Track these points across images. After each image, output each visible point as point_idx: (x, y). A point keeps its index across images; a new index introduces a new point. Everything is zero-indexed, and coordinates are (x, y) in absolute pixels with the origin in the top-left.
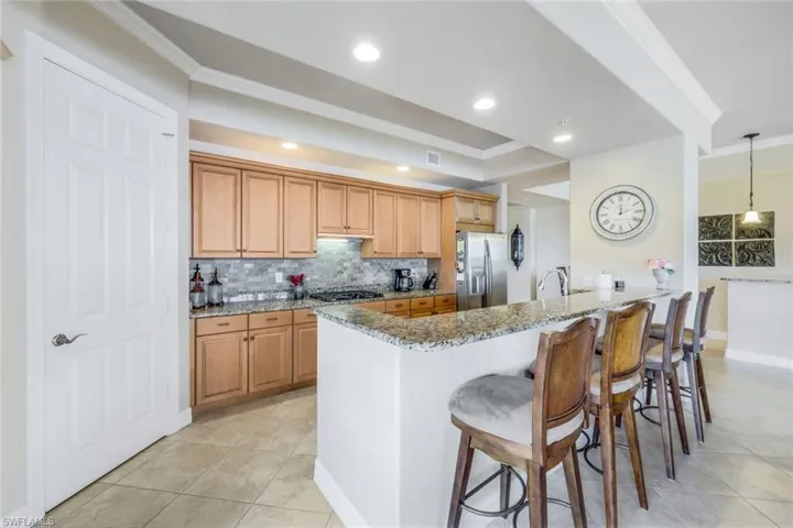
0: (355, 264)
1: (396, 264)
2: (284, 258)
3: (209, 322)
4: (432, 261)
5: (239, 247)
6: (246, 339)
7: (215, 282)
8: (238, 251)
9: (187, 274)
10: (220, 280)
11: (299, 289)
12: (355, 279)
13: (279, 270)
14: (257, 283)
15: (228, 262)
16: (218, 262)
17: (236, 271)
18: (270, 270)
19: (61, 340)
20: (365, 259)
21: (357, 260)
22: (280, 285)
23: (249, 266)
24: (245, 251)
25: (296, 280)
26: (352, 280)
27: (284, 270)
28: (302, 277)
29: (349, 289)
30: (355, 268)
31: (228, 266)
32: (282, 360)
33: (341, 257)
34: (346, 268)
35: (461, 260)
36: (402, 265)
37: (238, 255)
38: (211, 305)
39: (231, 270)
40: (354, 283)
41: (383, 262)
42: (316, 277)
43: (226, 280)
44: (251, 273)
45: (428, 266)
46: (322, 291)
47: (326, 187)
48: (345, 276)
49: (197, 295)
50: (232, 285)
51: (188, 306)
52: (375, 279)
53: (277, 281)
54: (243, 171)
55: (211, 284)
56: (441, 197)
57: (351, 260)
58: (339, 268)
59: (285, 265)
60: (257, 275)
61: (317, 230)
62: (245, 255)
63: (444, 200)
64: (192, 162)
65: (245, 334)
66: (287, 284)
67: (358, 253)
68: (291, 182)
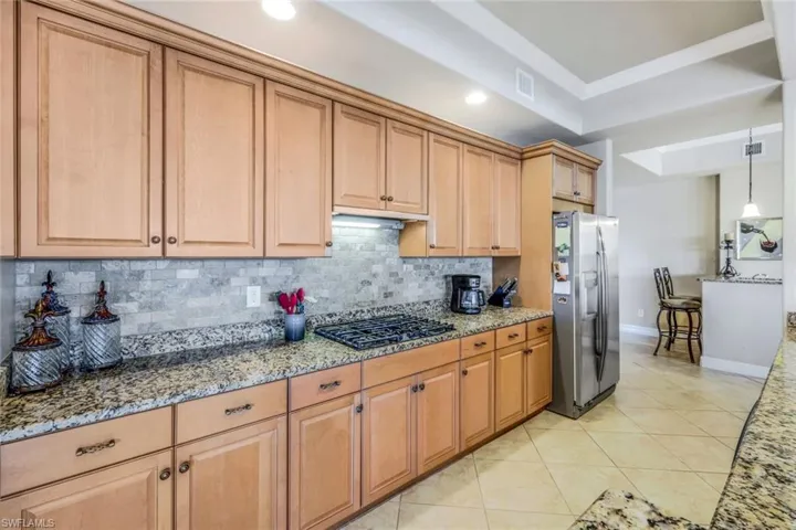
0: (390, 267)
1: (451, 266)
2: (264, 258)
4: (503, 261)
5: (156, 231)
6: (167, 473)
7: (101, 313)
8: (155, 240)
10: (113, 307)
11: (296, 321)
12: (391, 294)
13: (254, 281)
14: (207, 311)
15: (138, 266)
16: (110, 266)
17: (157, 286)
18: (234, 282)
20: (405, 259)
21: (394, 261)
22: (256, 312)
23: (187, 273)
24: (173, 241)
25: (289, 301)
26: (387, 295)
27: (264, 281)
28: (300, 294)
29: (381, 313)
30: (391, 275)
31: (139, 275)
32: (263, 497)
33: (368, 254)
34: (374, 275)
35: (563, 260)
37: (156, 250)
39: (147, 285)
40: (390, 302)
41: (433, 263)
42: (325, 293)
43: (132, 307)
44: (193, 289)
45: (495, 270)
46: (336, 319)
47: (348, 114)
48: (374, 289)
50: (146, 318)
52: (421, 292)
53: (250, 304)
54: (167, 50)
55: (88, 320)
56: (521, 157)
57: (384, 259)
58: (364, 276)
59: (267, 269)
60: (206, 293)
61: (332, 203)
62: (172, 250)
63: (527, 163)
65: (164, 460)
66: (271, 310)
67: (396, 248)
68: (278, 94)
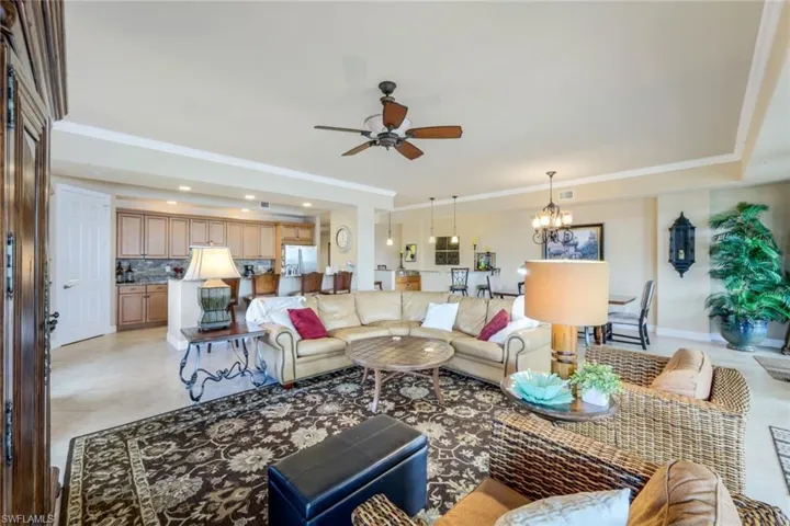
1: (245, 262)
2: (170, 259)
3: (126, 288)
4: (273, 261)
5: (143, 253)
7: (130, 270)
8: (142, 255)
9: (114, 267)
10: (132, 270)
13: (168, 265)
15: (137, 261)
16: (131, 261)
17: (141, 265)
18: (162, 265)
19: (66, 287)
23: (149, 263)
24: (147, 255)
27: (171, 265)
31: (137, 263)
35: (283, 260)
36: (251, 263)
37: (143, 257)
38: (127, 282)
39: (139, 265)
43: (136, 270)
44: (151, 267)
47: (195, 222)
49: (120, 277)
50: (139, 273)
51: (115, 280)
53: (167, 271)
54: (146, 215)
55: (128, 271)
56: (276, 224)
59: (171, 262)
60: (154, 267)
61: (190, 244)
62: (146, 257)
63: (278, 227)
64: (117, 213)
68: (173, 220)
